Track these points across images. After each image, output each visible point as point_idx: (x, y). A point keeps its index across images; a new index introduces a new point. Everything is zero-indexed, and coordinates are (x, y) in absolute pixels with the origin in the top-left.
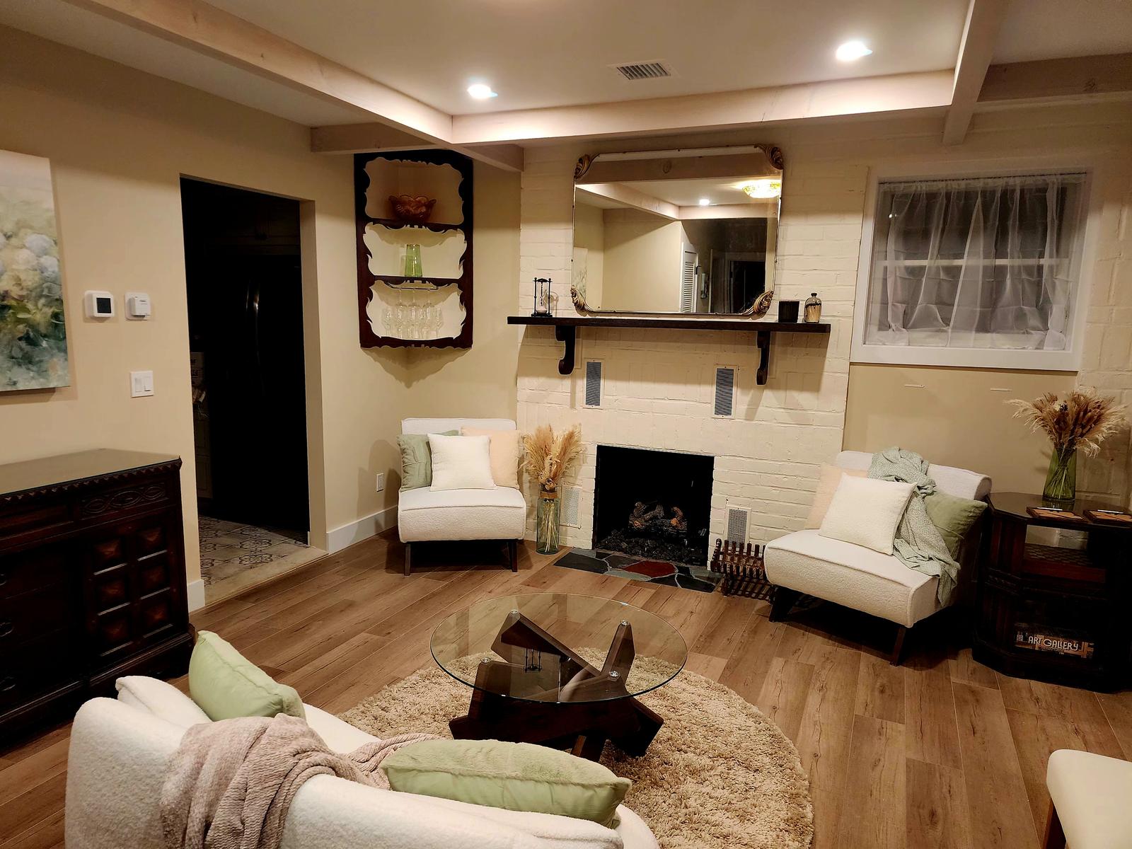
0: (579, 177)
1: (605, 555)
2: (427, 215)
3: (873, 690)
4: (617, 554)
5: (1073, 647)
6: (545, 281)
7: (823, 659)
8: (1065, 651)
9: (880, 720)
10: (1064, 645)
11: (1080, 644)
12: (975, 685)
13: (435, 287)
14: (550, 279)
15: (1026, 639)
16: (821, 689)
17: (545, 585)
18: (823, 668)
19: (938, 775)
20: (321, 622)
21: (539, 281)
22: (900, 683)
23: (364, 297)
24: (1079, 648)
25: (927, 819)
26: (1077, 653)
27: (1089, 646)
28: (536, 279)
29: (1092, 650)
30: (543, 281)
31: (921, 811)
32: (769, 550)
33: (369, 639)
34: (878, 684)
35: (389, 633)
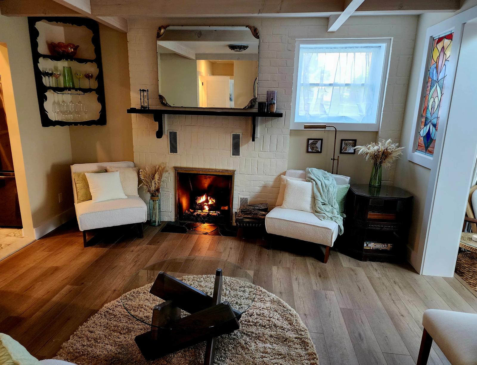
0: (159, 37)
1: (184, 224)
2: (74, 53)
3: (316, 277)
4: (189, 222)
5: (385, 246)
6: (145, 91)
7: (292, 264)
8: (382, 248)
9: (324, 291)
10: (382, 246)
11: (387, 245)
12: (353, 267)
13: (83, 93)
14: (148, 90)
15: (367, 245)
16: (296, 279)
17: (159, 243)
18: (294, 268)
19: (355, 315)
20: (41, 282)
21: (142, 90)
22: (325, 271)
23: (42, 99)
24: (387, 247)
25: (359, 338)
26: (386, 249)
27: (391, 245)
28: (140, 89)
29: (391, 247)
30: (143, 91)
31: (355, 334)
32: (267, 219)
33: (72, 289)
34: (317, 273)
35: (83, 283)
